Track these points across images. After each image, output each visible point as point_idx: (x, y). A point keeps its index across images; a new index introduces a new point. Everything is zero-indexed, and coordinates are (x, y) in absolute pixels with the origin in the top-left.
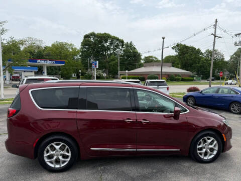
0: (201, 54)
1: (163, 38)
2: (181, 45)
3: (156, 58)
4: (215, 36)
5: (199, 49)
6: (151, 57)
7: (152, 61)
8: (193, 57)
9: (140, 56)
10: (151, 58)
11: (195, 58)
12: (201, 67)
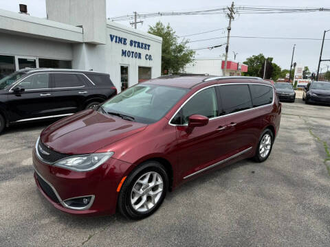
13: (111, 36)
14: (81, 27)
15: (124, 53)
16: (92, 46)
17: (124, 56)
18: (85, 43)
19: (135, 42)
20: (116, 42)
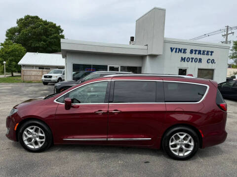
13: (171, 48)
14: (147, 45)
15: (183, 59)
16: (153, 56)
17: (183, 62)
18: (149, 55)
19: (196, 51)
20: (176, 52)
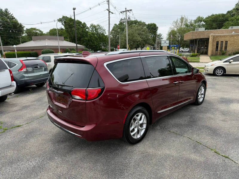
0: (87, 28)
1: (74, 9)
2: (67, 17)
3: (40, 31)
4: (109, 12)
5: (84, 23)
6: (34, 29)
7: (36, 34)
8: (80, 31)
9: (23, 28)
10: (34, 31)
11: (82, 32)
12: (89, 41)
